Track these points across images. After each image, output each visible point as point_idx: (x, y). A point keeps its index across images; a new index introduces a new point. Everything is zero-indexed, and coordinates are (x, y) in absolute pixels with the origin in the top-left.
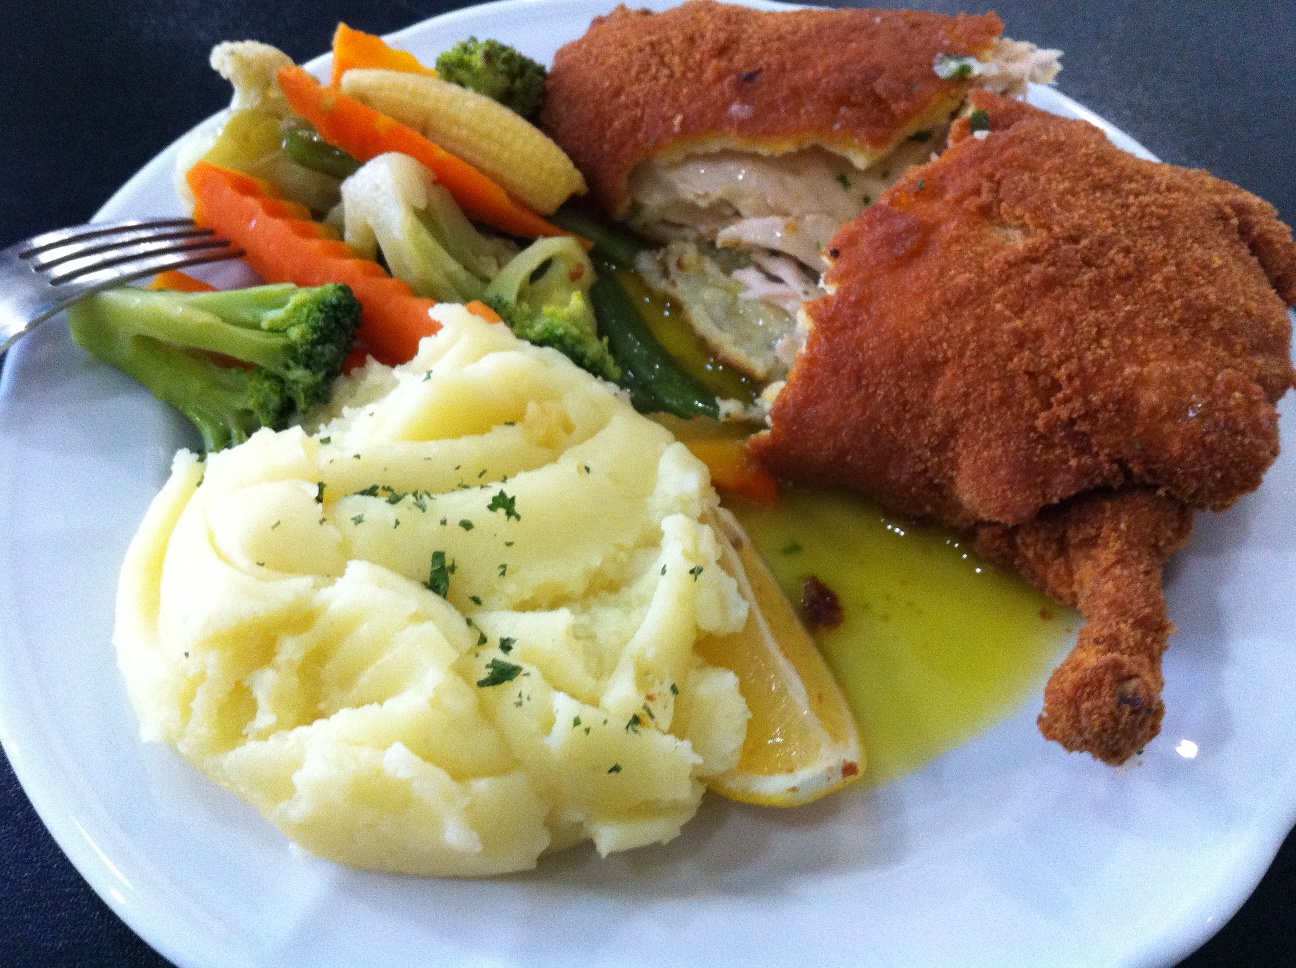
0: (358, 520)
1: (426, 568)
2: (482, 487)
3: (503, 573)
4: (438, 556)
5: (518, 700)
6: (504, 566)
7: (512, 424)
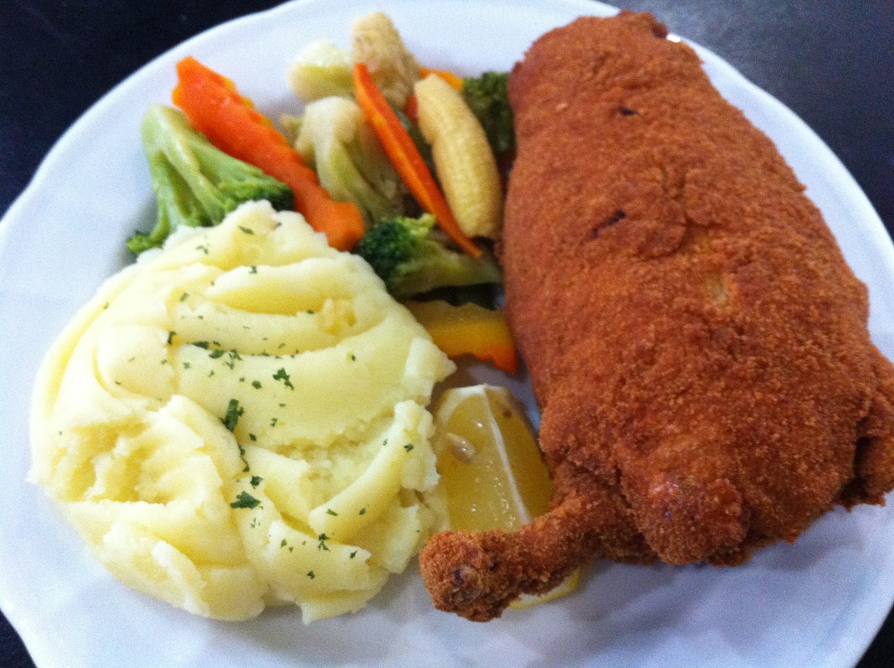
0: (187, 366)
1: (224, 408)
2: (277, 357)
3: (273, 425)
4: (234, 403)
5: (252, 523)
6: (275, 420)
7: (310, 312)
